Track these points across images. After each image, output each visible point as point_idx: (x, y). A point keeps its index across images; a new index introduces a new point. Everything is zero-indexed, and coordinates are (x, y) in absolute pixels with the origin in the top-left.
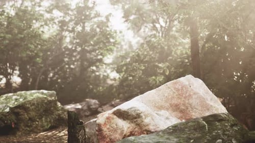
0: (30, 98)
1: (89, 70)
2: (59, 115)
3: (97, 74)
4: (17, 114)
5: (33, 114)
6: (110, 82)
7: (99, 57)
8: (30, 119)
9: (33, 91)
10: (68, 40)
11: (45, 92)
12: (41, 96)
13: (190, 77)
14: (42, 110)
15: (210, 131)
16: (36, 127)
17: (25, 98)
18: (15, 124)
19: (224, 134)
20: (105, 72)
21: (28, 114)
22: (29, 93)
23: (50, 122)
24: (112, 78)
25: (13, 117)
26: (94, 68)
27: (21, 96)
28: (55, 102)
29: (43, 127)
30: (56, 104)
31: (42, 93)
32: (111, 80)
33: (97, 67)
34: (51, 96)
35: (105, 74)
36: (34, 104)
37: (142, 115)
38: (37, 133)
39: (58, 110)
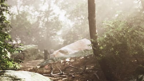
0: (29, 48)
1: (51, 37)
2: (39, 54)
3: (54, 39)
4: (24, 54)
5: (30, 54)
6: (60, 43)
7: (55, 32)
8: (29, 56)
9: (29, 45)
10: (41, 24)
11: (34, 45)
12: (32, 47)
13: (85, 39)
14: (33, 52)
15: (84, 54)
16: (31, 59)
17: (26, 48)
18: (23, 57)
19: (88, 54)
20: (58, 38)
21: (28, 54)
22: (28, 46)
23: (36, 57)
24: (61, 41)
25: (22, 55)
26: (53, 37)
27: (25, 47)
28: (37, 49)
29: (33, 59)
30: (38, 50)
31: (33, 46)
32: (60, 42)
33: (54, 36)
34: (36, 47)
35: (58, 40)
36: (30, 50)
37: (68, 52)
38: (31, 61)
39: (39, 53)
